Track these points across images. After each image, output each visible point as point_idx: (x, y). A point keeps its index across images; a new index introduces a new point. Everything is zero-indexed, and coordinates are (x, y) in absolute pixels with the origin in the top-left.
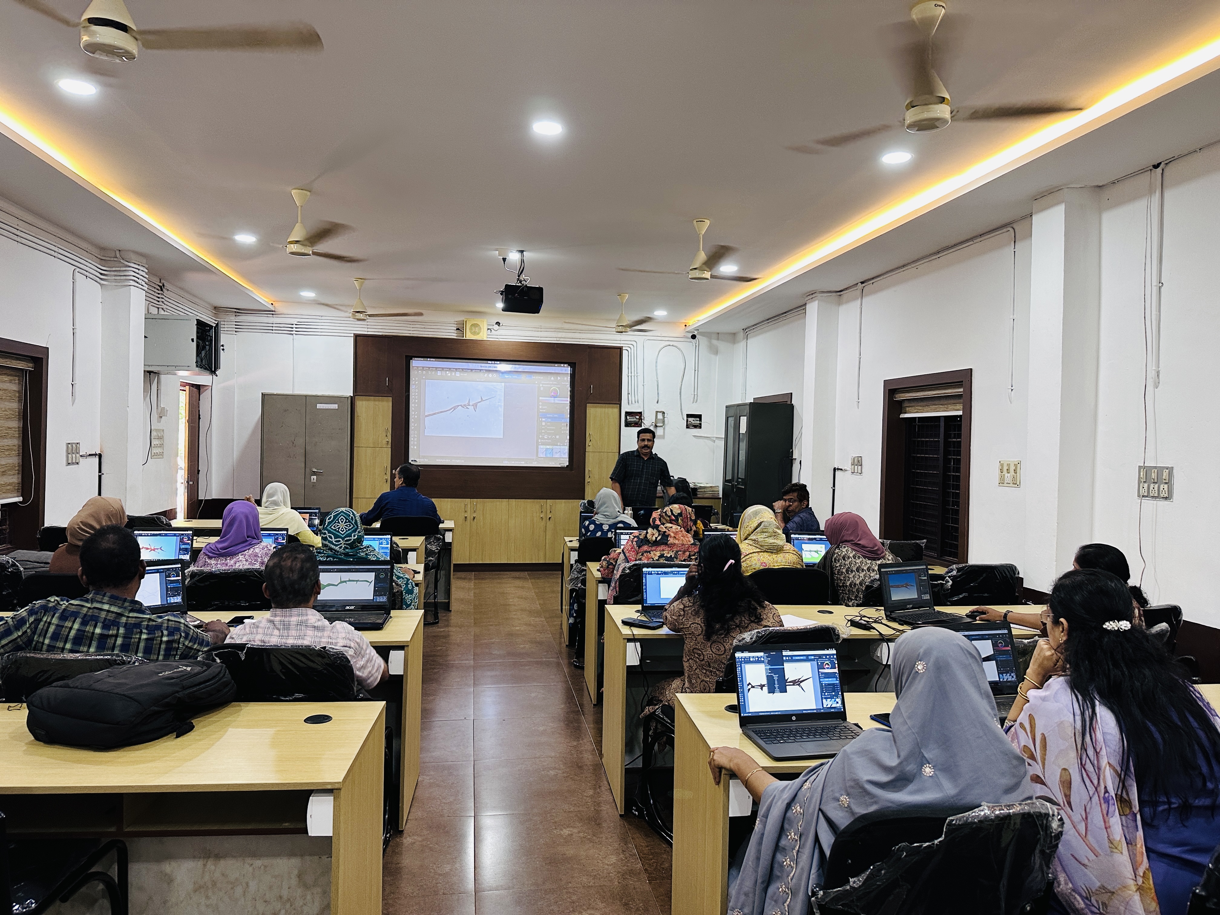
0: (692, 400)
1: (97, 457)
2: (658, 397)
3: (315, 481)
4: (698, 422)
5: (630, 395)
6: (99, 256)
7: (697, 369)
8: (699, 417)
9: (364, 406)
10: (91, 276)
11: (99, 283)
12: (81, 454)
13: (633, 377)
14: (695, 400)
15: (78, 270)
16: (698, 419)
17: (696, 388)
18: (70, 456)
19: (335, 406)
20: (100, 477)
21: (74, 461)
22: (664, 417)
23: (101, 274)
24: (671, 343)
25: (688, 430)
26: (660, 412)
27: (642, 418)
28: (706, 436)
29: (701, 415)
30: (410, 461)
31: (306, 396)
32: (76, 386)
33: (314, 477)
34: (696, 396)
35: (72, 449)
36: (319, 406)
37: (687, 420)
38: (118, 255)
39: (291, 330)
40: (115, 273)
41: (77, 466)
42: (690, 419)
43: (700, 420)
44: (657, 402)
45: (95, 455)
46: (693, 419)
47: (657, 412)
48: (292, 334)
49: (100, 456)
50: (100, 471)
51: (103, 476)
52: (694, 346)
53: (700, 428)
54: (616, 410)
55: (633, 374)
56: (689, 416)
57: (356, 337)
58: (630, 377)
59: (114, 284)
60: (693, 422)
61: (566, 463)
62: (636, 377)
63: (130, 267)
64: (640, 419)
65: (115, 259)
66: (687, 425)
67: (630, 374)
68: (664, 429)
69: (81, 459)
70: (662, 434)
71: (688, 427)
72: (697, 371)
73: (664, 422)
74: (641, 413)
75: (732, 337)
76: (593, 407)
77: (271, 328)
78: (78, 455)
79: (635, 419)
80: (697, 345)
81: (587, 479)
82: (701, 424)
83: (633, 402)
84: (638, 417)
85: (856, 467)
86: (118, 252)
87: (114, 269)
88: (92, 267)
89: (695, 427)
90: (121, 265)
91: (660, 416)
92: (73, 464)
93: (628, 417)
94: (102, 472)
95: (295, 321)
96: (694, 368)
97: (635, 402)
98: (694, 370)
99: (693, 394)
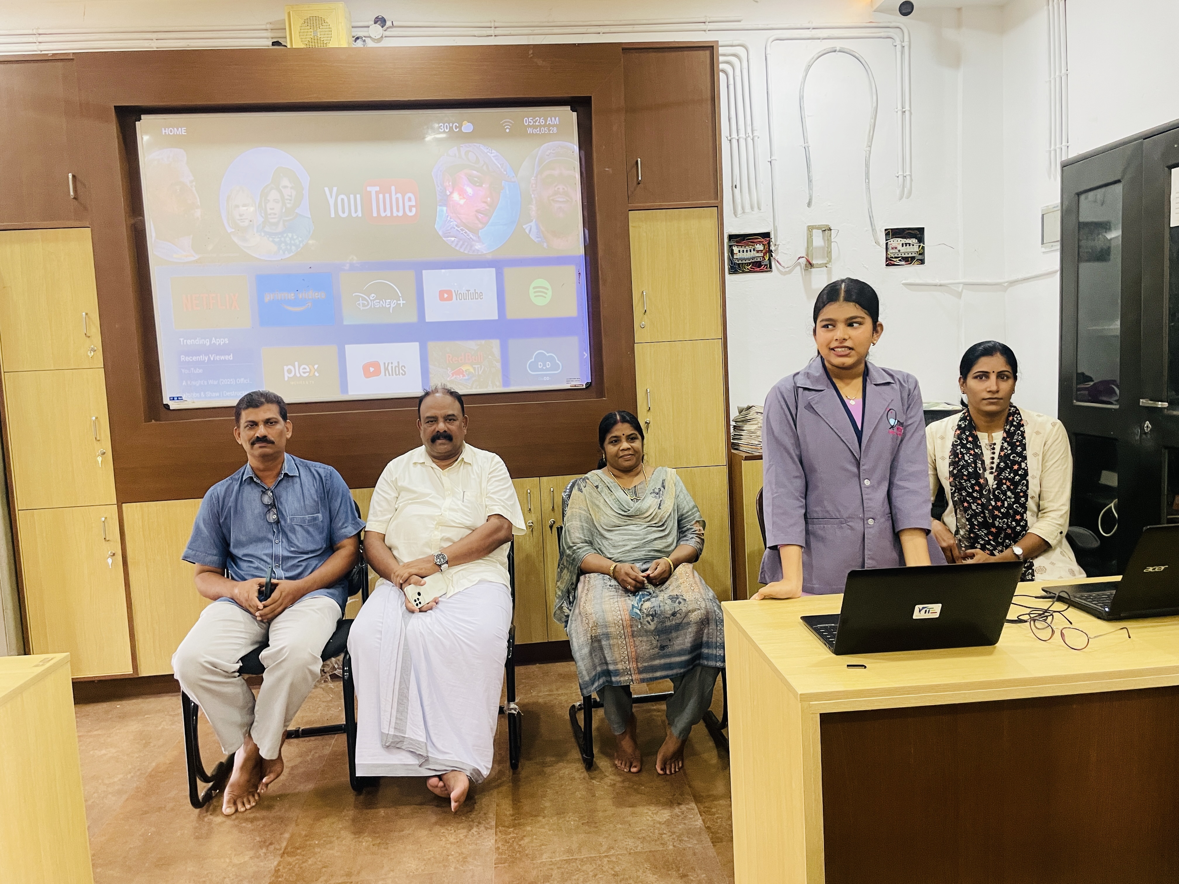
0: (898, 191)
2: (810, 188)
4: (918, 248)
5: (737, 191)
7: (907, 108)
8: (918, 234)
13: (742, 142)
14: (906, 192)
16: (914, 241)
17: (906, 158)
22: (828, 240)
24: (838, 44)
25: (889, 270)
26: (818, 228)
27: (773, 248)
28: (937, 281)
29: (921, 230)
30: (166, 401)
34: (908, 179)
37: (887, 245)
42: (896, 243)
43: (921, 240)
44: (809, 204)
46: (904, 241)
47: (810, 229)
52: (899, 47)
53: (922, 262)
54: (711, 223)
55: (742, 134)
56: (890, 233)
58: (734, 142)
60: (903, 249)
61: (583, 377)
62: (750, 140)
64: (769, 252)
66: (887, 259)
67: (734, 135)
71: (890, 262)
72: (907, 113)
73: (829, 254)
74: (767, 235)
76: (645, 218)
79: (753, 254)
80: (906, 44)
82: (922, 254)
83: (748, 208)
84: (760, 247)
89: (909, 260)
91: (818, 240)
93: (736, 249)
96: (900, 107)
97: (752, 208)
98: (900, 113)
99: (901, 178)
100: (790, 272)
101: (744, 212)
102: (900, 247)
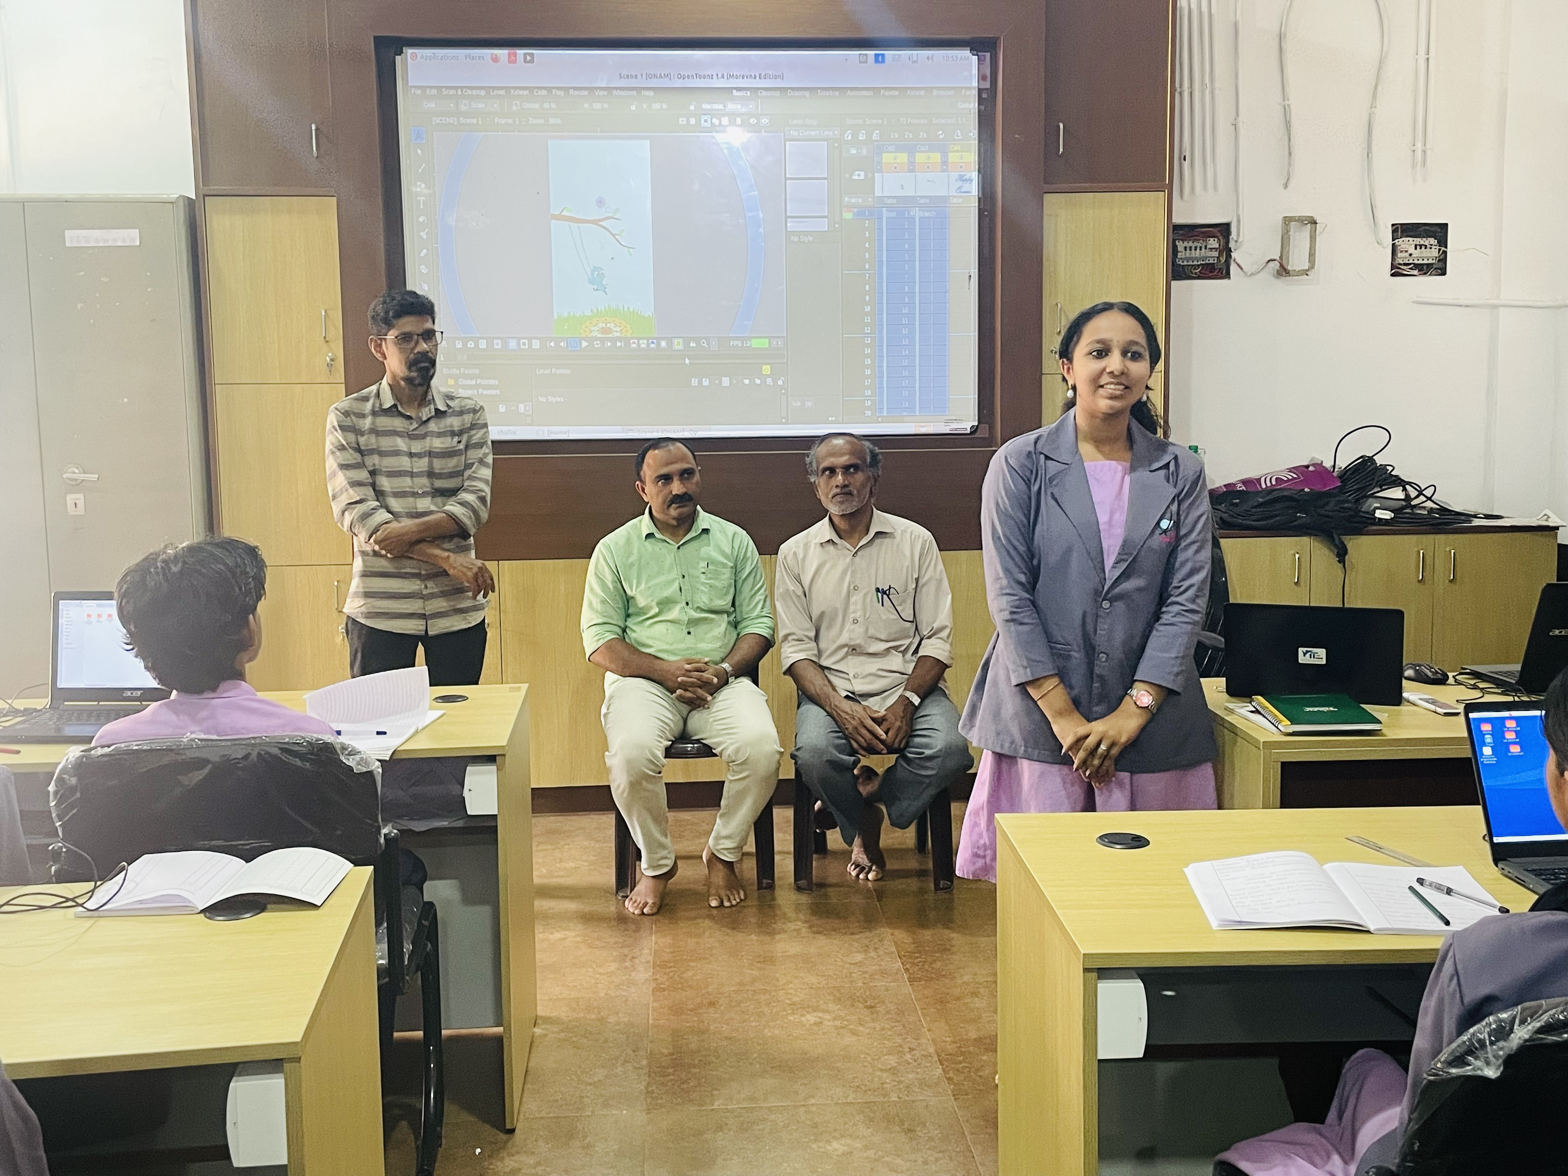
0: (1410, 172)
2: (1289, 163)
3: (81, 510)
4: (1435, 252)
5: (1186, 164)
7: (1431, 54)
8: (1439, 232)
9: (236, 230)
13: (1197, 96)
14: (1419, 171)
16: (1433, 241)
17: (1423, 126)
19: (131, 237)
22: (1312, 237)
25: (1396, 281)
26: (1299, 220)
27: (1232, 245)
28: (1461, 301)
29: (1443, 227)
31: (23, 203)
34: (1421, 154)
36: (74, 238)
37: (1395, 247)
42: (1407, 244)
43: (1443, 242)
44: (1286, 186)
46: (1418, 241)
53: (1444, 272)
55: (1197, 85)
56: (1402, 230)
60: (1417, 253)
64: (1226, 251)
66: (1393, 267)
68: (1312, 280)
71: (1394, 272)
72: (1430, 61)
73: (1309, 255)
74: (1223, 230)
76: (1067, 204)
79: (1204, 253)
82: (1443, 259)
84: (1213, 243)
89: (1424, 269)
91: (1297, 236)
93: (1180, 245)
96: (1420, 53)
97: (1205, 188)
98: (1420, 61)
99: (1418, 152)
101: (1194, 193)
102: (1412, 250)
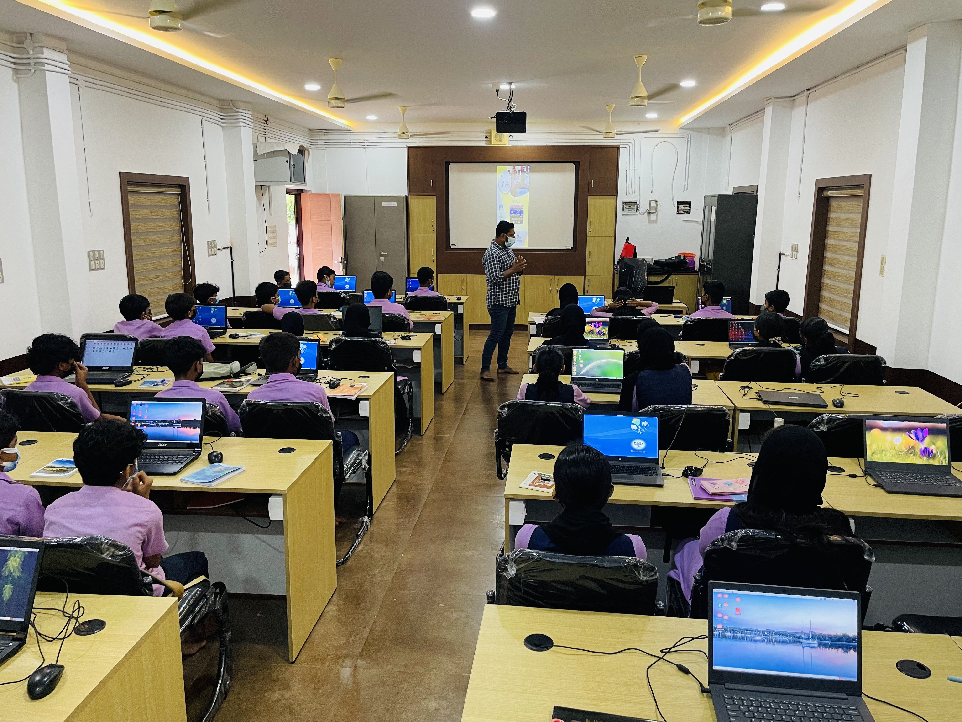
0: (683, 189)
1: (229, 249)
2: (652, 187)
3: (383, 261)
4: (688, 208)
5: (627, 187)
6: (219, 106)
7: (688, 161)
9: (415, 203)
10: (214, 121)
11: (221, 126)
12: (217, 248)
13: (630, 171)
14: (685, 189)
15: (205, 118)
16: (688, 205)
17: (686, 178)
18: (210, 250)
19: (395, 204)
20: (232, 262)
21: (213, 253)
22: (657, 205)
23: (221, 119)
24: (666, 140)
25: (678, 215)
26: (654, 200)
27: (639, 206)
28: (694, 220)
29: (690, 202)
30: (450, 246)
31: (374, 197)
32: (210, 202)
33: (382, 258)
34: (686, 185)
35: (212, 245)
36: (384, 204)
37: (678, 207)
38: (231, 104)
39: (363, 144)
40: (231, 118)
41: (215, 256)
42: (680, 206)
43: (690, 206)
44: (652, 192)
45: (228, 248)
46: (683, 205)
47: (651, 201)
48: (365, 148)
49: (231, 248)
50: (232, 259)
51: (234, 262)
52: (686, 141)
53: (690, 213)
54: (613, 201)
55: (631, 169)
56: (679, 203)
57: (409, 148)
58: (628, 171)
59: (230, 125)
60: (683, 208)
61: (570, 246)
62: (633, 170)
63: (239, 112)
65: (230, 107)
66: (677, 211)
67: (628, 169)
68: (657, 215)
69: (218, 251)
70: (655, 219)
71: (678, 213)
72: (688, 163)
73: (656, 209)
74: (636, 202)
75: (721, 132)
76: (594, 199)
77: (350, 144)
78: (215, 249)
80: (689, 140)
81: (588, 259)
82: (690, 210)
83: (631, 193)
85: (794, 253)
86: (230, 102)
87: (229, 114)
88: (215, 115)
89: (685, 212)
90: (233, 111)
91: (653, 204)
92: (213, 255)
93: (625, 206)
94: (233, 259)
95: (366, 138)
96: (685, 161)
97: (632, 193)
98: (685, 163)
99: (684, 185)
100: (643, 214)
101: (629, 194)
102: (682, 208)
